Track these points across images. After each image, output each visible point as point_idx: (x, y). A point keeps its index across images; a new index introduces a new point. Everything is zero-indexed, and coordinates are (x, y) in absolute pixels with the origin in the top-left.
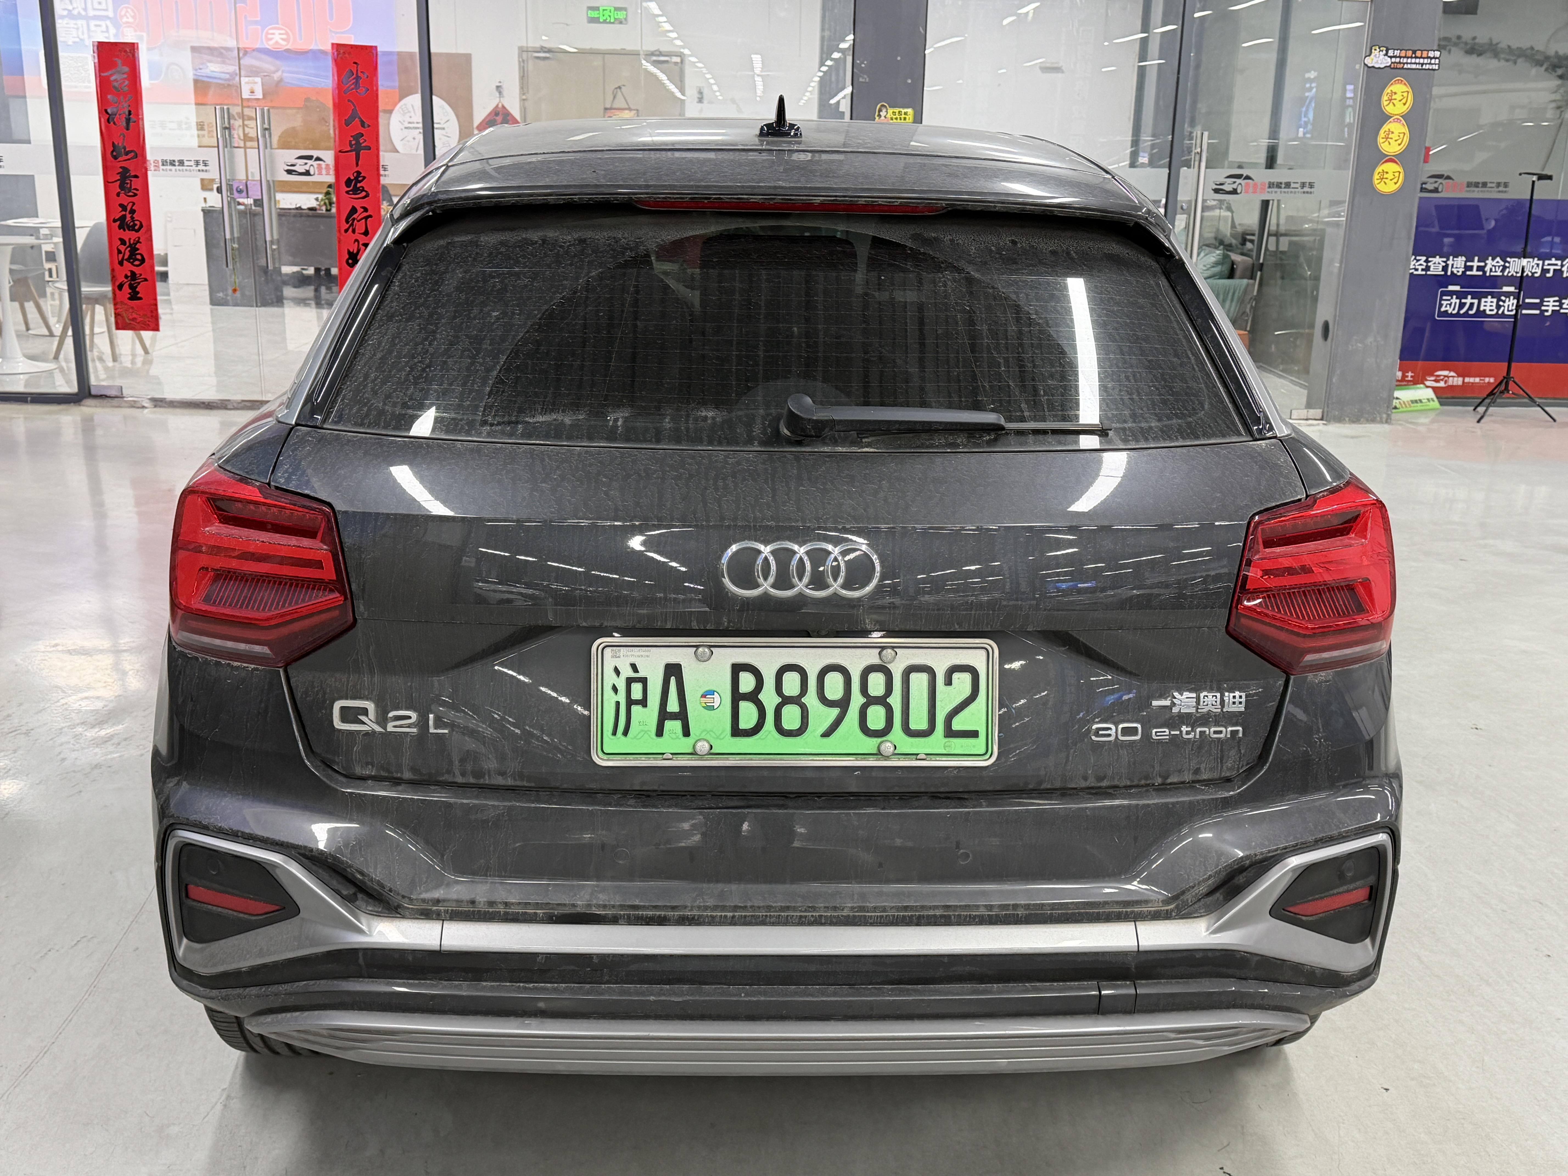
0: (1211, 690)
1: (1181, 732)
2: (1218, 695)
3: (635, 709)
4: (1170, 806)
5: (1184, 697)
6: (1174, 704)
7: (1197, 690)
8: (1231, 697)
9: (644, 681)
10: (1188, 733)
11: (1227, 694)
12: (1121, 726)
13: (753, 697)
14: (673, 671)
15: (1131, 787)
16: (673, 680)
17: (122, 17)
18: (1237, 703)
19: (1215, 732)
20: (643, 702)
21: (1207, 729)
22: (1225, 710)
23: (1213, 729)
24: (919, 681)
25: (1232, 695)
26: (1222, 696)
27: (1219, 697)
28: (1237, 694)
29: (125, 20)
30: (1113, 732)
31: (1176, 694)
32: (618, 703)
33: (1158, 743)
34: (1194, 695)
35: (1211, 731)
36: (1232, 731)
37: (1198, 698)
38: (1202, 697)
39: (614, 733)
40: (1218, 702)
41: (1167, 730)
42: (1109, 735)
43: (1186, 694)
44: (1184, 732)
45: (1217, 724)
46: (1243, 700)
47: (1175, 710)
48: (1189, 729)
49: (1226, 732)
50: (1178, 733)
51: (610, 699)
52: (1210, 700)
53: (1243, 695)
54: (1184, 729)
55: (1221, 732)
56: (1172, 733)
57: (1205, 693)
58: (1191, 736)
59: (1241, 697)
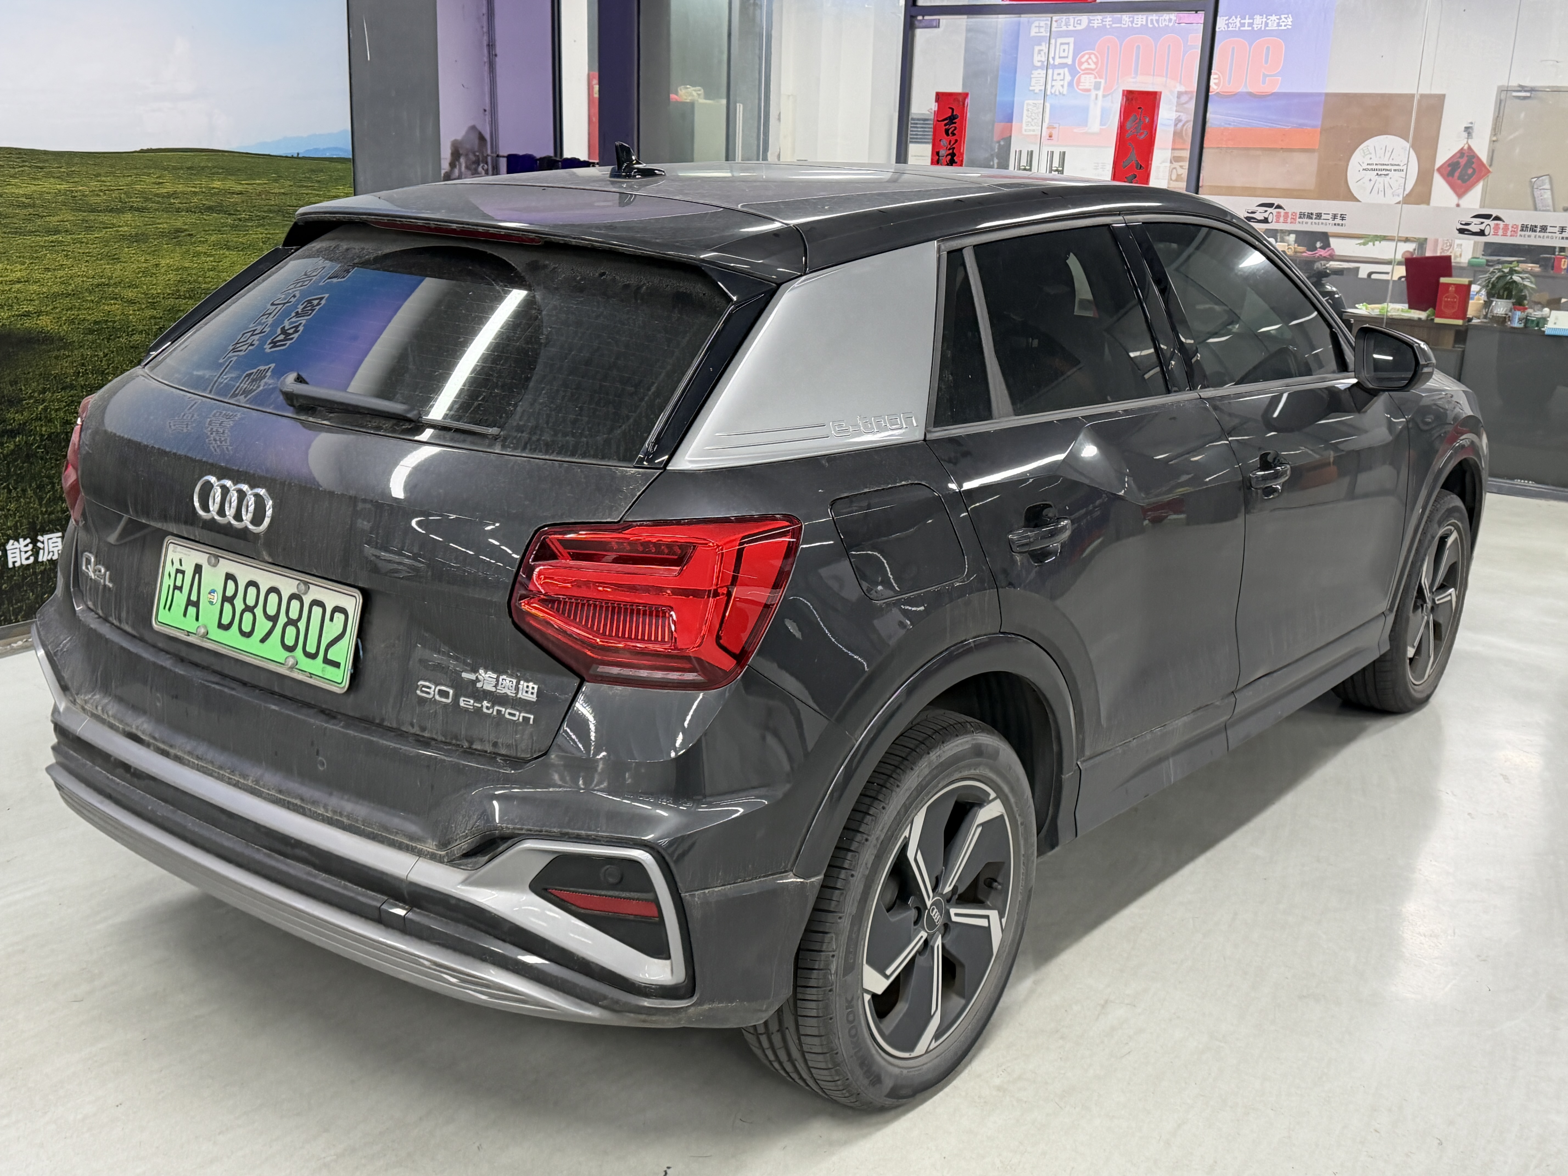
0: (511, 676)
1: (482, 706)
2: (515, 681)
3: (176, 591)
4: (461, 767)
5: (487, 675)
6: (478, 680)
7: (499, 671)
8: (525, 686)
9: (183, 572)
10: (488, 708)
11: (522, 682)
12: (439, 688)
13: (231, 600)
14: (198, 569)
15: (445, 743)
16: (197, 576)
17: (1081, 64)
18: (530, 693)
19: (510, 714)
20: (180, 589)
21: (503, 710)
22: (518, 696)
23: (508, 711)
24: (317, 611)
25: (526, 684)
26: (518, 683)
27: (514, 683)
28: (531, 685)
29: (1085, 66)
30: (431, 691)
31: (481, 671)
32: (169, 586)
33: (465, 711)
34: (495, 676)
35: (506, 712)
36: (524, 717)
37: (497, 680)
38: (501, 680)
39: (165, 608)
40: (514, 687)
41: (472, 701)
42: (428, 693)
43: (490, 674)
44: (484, 706)
45: (513, 708)
46: (535, 691)
47: (479, 685)
48: (489, 705)
49: (519, 716)
50: (480, 705)
51: (168, 582)
52: (507, 684)
53: (536, 687)
54: (485, 703)
55: (514, 715)
56: (475, 704)
57: (504, 677)
58: (490, 711)
59: (533, 688)
